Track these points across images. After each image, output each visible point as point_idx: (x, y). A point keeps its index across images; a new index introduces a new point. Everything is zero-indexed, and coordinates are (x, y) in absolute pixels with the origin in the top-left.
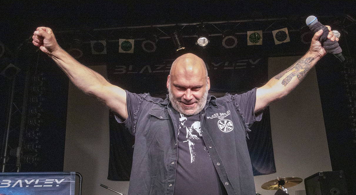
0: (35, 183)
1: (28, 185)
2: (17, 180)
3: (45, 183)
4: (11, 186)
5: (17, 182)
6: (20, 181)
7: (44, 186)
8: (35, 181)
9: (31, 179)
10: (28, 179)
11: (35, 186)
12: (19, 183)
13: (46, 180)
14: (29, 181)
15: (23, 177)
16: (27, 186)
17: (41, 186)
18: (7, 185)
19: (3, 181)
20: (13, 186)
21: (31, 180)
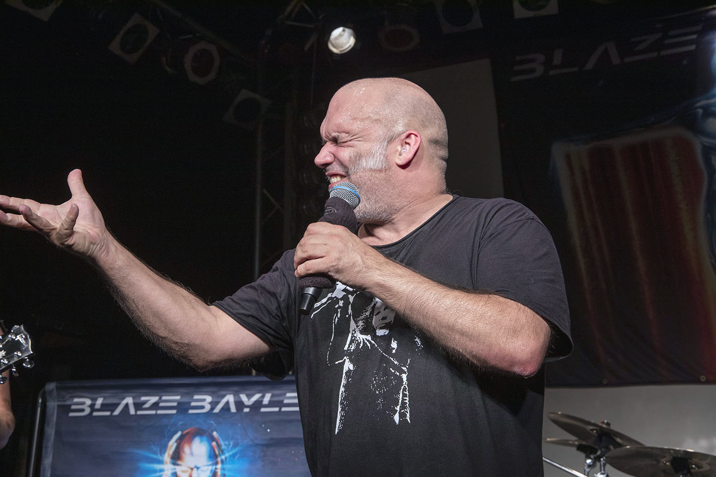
0: (262, 401)
1: (247, 407)
2: (224, 396)
3: (286, 401)
4: (212, 409)
5: (224, 400)
6: (230, 398)
7: (284, 409)
8: (263, 397)
9: (253, 392)
10: (248, 392)
11: (263, 410)
12: (227, 403)
13: (285, 394)
14: (249, 396)
15: (235, 388)
16: (246, 410)
17: (277, 409)
18: (203, 407)
19: (196, 397)
20: (217, 410)
21: (252, 395)
